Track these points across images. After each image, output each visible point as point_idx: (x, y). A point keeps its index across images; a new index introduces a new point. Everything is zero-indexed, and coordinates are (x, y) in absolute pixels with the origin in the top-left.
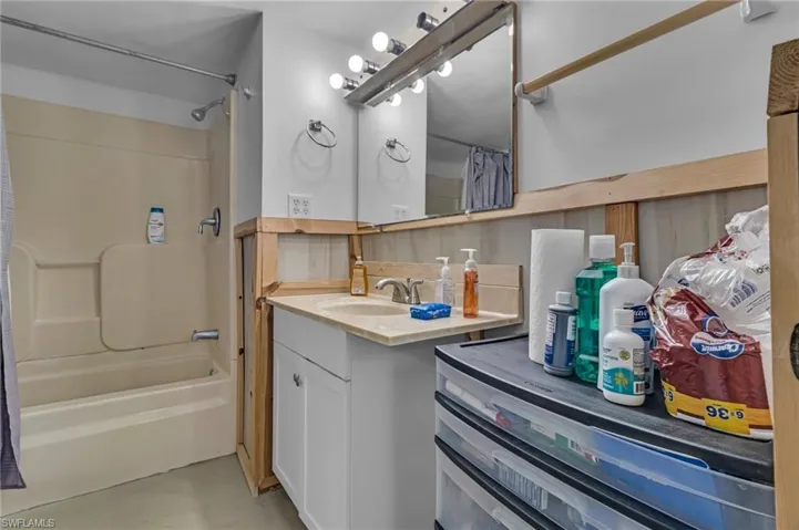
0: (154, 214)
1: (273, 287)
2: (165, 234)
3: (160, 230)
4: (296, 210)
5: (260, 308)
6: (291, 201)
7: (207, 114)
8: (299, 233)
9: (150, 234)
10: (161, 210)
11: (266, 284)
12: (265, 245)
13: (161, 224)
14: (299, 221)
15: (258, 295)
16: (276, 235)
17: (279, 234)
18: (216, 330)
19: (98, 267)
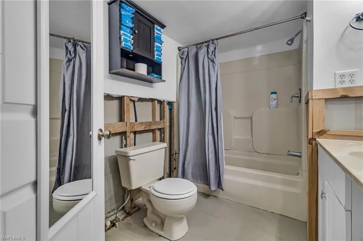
0: (272, 95)
1: (321, 133)
2: (277, 104)
3: (275, 102)
4: (342, 82)
5: (312, 144)
6: (337, 76)
7: (294, 41)
8: (344, 97)
9: (271, 104)
10: (275, 93)
11: (315, 130)
12: (316, 107)
13: (275, 99)
14: (344, 89)
15: (310, 136)
16: (324, 100)
17: (326, 100)
18: (300, 153)
19: (251, 118)
